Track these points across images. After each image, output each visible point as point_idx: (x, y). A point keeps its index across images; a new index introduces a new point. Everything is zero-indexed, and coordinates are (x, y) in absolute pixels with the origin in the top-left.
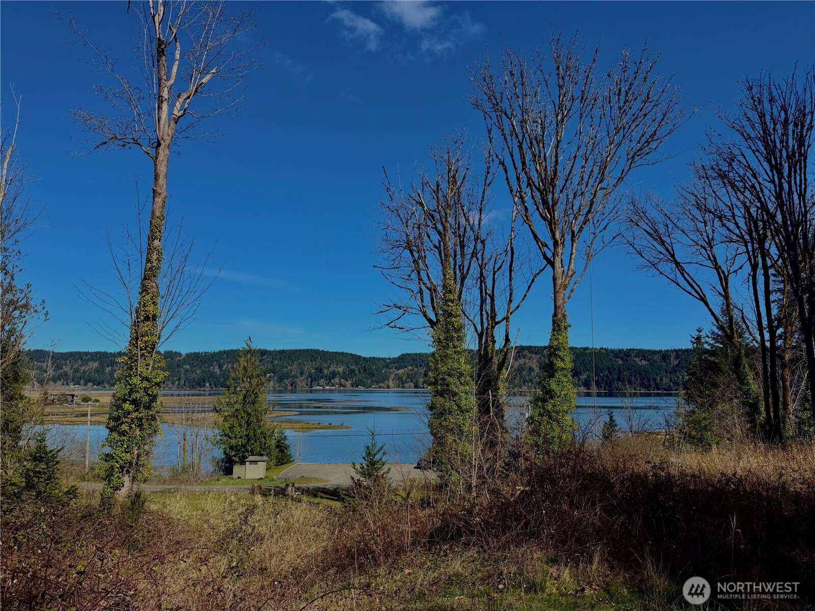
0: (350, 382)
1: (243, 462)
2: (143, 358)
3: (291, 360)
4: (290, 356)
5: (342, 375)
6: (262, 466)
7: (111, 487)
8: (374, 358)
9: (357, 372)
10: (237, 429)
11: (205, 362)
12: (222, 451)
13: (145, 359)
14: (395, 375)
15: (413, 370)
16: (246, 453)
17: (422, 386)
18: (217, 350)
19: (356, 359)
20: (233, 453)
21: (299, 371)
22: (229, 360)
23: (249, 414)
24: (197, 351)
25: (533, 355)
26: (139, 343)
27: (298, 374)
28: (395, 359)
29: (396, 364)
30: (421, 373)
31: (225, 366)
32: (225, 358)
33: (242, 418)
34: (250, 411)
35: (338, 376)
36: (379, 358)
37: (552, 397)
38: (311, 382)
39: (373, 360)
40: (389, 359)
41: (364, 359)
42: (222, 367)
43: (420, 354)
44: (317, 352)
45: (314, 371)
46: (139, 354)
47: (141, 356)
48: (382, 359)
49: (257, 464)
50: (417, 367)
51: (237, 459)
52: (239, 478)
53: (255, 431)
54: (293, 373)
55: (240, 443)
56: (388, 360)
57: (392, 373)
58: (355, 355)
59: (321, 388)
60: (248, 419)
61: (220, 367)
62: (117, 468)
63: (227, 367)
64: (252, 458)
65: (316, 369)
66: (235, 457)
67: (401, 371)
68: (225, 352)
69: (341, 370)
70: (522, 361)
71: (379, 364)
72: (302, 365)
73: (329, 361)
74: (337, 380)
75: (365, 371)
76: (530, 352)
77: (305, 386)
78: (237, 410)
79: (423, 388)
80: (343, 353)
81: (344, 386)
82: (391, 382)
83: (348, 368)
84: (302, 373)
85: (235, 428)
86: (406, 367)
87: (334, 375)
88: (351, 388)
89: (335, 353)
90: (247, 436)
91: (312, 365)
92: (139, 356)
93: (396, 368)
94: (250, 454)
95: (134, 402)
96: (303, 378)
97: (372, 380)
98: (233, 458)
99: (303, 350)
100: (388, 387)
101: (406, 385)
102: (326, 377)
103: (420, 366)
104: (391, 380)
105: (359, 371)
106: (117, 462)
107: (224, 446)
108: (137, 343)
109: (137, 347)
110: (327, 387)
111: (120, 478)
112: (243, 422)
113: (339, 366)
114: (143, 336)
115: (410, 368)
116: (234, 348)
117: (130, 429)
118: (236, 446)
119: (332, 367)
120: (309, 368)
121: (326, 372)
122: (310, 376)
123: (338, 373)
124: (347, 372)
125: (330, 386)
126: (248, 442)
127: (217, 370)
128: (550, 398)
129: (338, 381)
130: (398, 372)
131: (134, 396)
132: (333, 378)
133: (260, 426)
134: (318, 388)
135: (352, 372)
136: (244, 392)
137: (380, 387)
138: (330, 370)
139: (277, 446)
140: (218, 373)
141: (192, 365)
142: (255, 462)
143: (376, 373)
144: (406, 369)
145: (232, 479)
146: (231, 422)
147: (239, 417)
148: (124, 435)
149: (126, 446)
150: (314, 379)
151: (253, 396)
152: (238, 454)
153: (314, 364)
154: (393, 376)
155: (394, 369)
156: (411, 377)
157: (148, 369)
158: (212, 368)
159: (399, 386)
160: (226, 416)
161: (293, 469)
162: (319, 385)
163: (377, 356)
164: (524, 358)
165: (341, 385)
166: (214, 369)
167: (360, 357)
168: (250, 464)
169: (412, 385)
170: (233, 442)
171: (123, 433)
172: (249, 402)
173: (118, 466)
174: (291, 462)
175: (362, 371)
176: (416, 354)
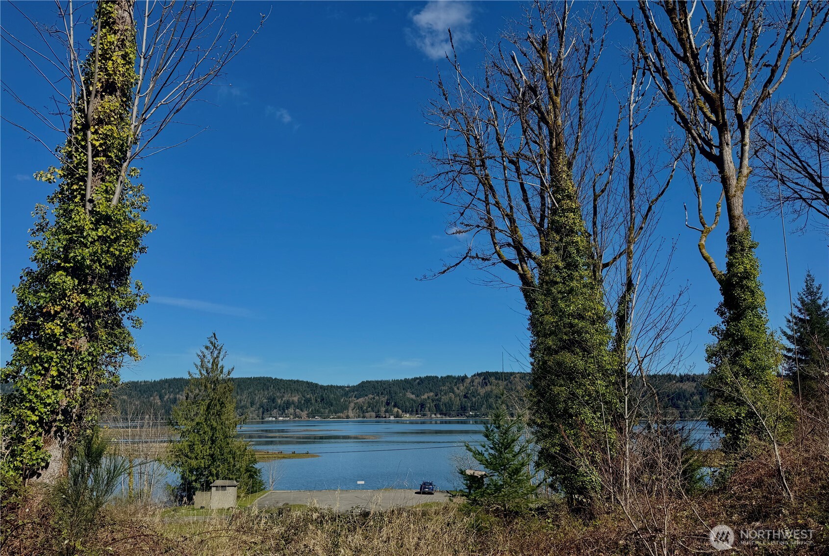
0: (306, 412)
1: (207, 487)
2: (99, 175)
3: (241, 389)
4: (239, 385)
5: (297, 404)
6: (232, 492)
7: (16, 469)
8: (332, 386)
9: (313, 401)
10: (198, 447)
11: (144, 392)
12: (178, 475)
13: (103, 180)
14: (355, 404)
15: (374, 398)
16: (210, 478)
17: (384, 416)
18: (157, 379)
19: (312, 387)
20: (194, 478)
21: (249, 400)
22: (172, 390)
23: (213, 429)
24: (136, 380)
25: (500, 382)
26: (90, 136)
27: (249, 405)
28: (354, 387)
29: (356, 393)
30: (382, 402)
31: (167, 397)
32: (167, 387)
33: (204, 433)
34: (215, 424)
35: (293, 406)
36: (337, 386)
37: (747, 347)
38: (263, 413)
39: (331, 388)
40: (348, 387)
41: (322, 387)
42: (164, 398)
43: (381, 382)
44: (269, 380)
45: (266, 400)
46: (90, 163)
47: (95, 171)
48: (340, 387)
49: (225, 490)
50: (378, 395)
51: (198, 486)
52: (202, 508)
53: (221, 448)
54: (243, 403)
55: (203, 465)
56: (347, 389)
57: (352, 401)
58: (312, 383)
59: (274, 419)
60: (213, 435)
61: (161, 398)
62: (33, 423)
63: (169, 398)
64: (219, 482)
65: (268, 399)
66: (196, 482)
67: (361, 400)
68: (166, 381)
69: (296, 399)
70: (488, 388)
71: (338, 393)
72: (252, 394)
73: (282, 390)
74: (291, 410)
75: (322, 400)
76: (496, 379)
77: (256, 417)
78: (198, 424)
79: (385, 417)
80: (298, 381)
81: (300, 417)
82: (350, 411)
83: (304, 397)
84: (252, 404)
85: (196, 446)
86: (366, 396)
87: (288, 405)
88: (307, 419)
89: (289, 381)
90: (212, 456)
91: (264, 394)
92: (90, 171)
93: (355, 397)
94: (215, 478)
95: (78, 271)
96: (253, 409)
97: (330, 410)
98: (194, 483)
99: (254, 378)
100: (348, 417)
101: (367, 414)
102: (279, 407)
103: (382, 394)
104: (350, 409)
105: (316, 400)
106: (33, 410)
107: (180, 469)
108: (85, 138)
109: (85, 147)
110: (281, 418)
111: (38, 448)
112: (207, 438)
113: (293, 395)
114: (100, 122)
115: (371, 396)
116: (177, 377)
117: (65, 334)
118: (198, 468)
119: (286, 396)
120: (261, 398)
121: (279, 402)
122: (262, 406)
123: (293, 403)
124: (303, 402)
125: (283, 417)
126: (213, 463)
127: (158, 401)
128: (744, 349)
129: (293, 411)
130: (358, 401)
131: (77, 252)
132: (287, 408)
133: (228, 444)
134: (270, 419)
135: (308, 401)
136: (207, 402)
137: (339, 417)
138: (284, 399)
139: (247, 471)
140: (159, 403)
141: (130, 395)
142: (224, 487)
143: (334, 403)
144: (367, 398)
145: (193, 509)
146: (191, 439)
147: (201, 433)
148: (51, 348)
149: (55, 374)
150: (266, 410)
151: (218, 407)
152: (199, 479)
153: (266, 393)
154: (352, 405)
155: (353, 398)
156: (373, 406)
157: (110, 200)
158: (152, 398)
159: (359, 416)
160: (184, 432)
161: (268, 498)
162: (271, 416)
163: (334, 384)
164: (491, 385)
165: (296, 416)
166: (154, 399)
167: (316, 385)
168: (217, 490)
169: (374, 414)
170: (194, 463)
171: (49, 342)
172: (214, 414)
173: (35, 418)
174: (262, 490)
175: (319, 400)
176: (377, 382)
